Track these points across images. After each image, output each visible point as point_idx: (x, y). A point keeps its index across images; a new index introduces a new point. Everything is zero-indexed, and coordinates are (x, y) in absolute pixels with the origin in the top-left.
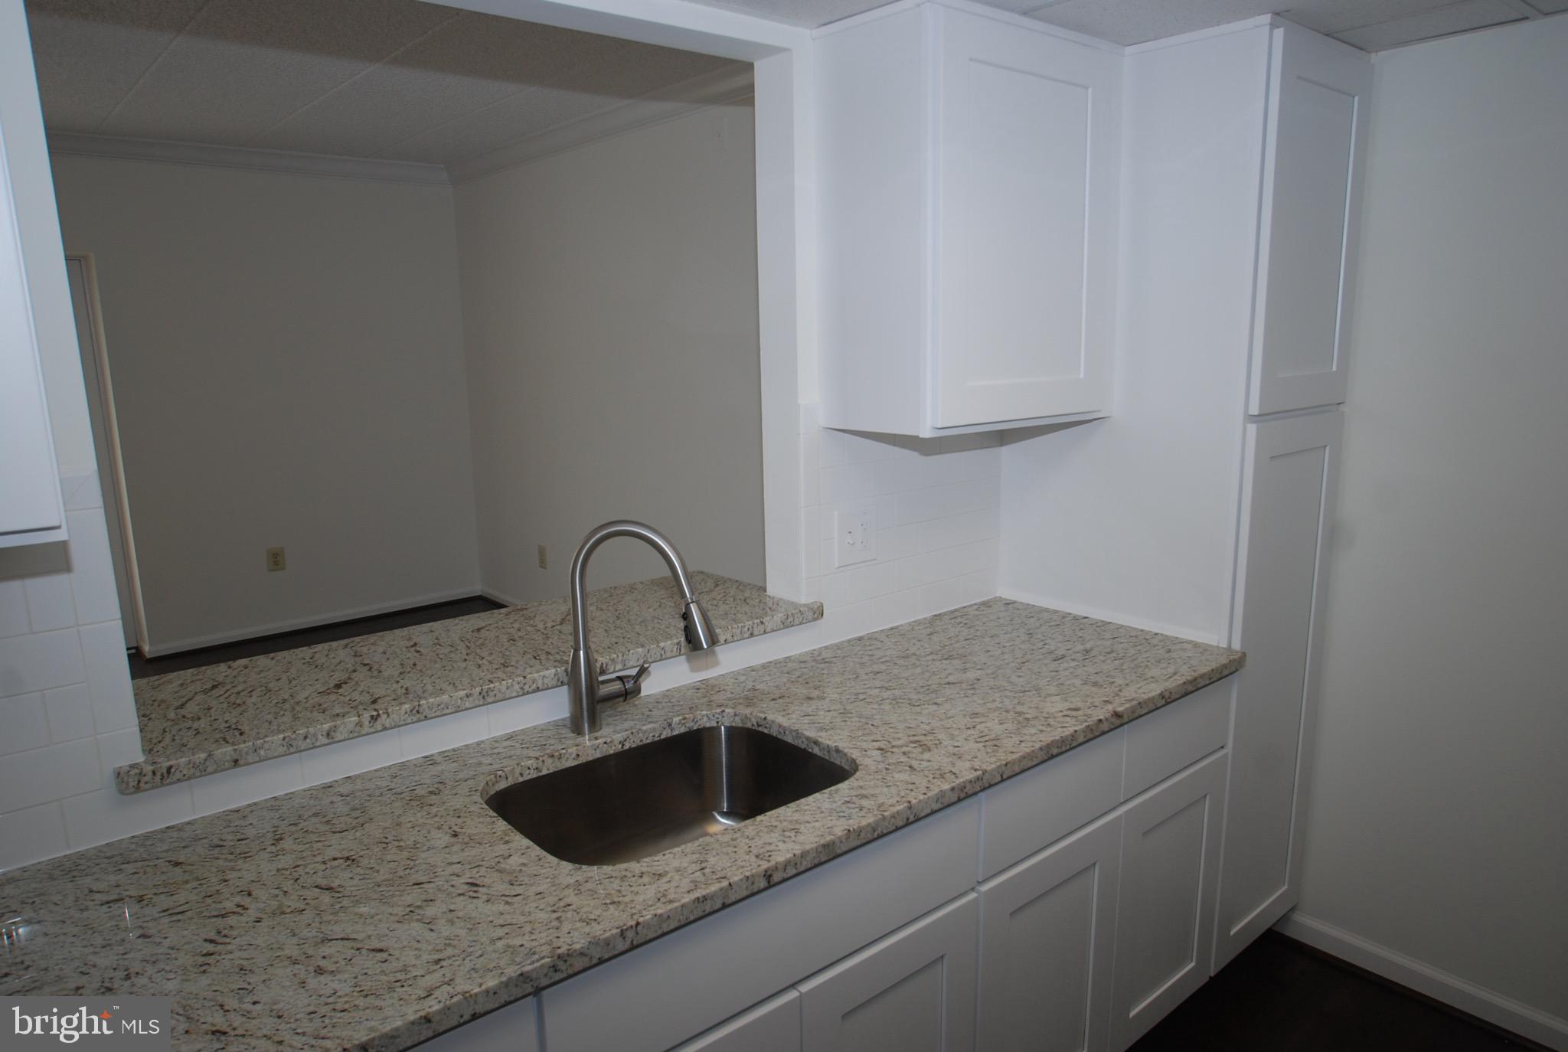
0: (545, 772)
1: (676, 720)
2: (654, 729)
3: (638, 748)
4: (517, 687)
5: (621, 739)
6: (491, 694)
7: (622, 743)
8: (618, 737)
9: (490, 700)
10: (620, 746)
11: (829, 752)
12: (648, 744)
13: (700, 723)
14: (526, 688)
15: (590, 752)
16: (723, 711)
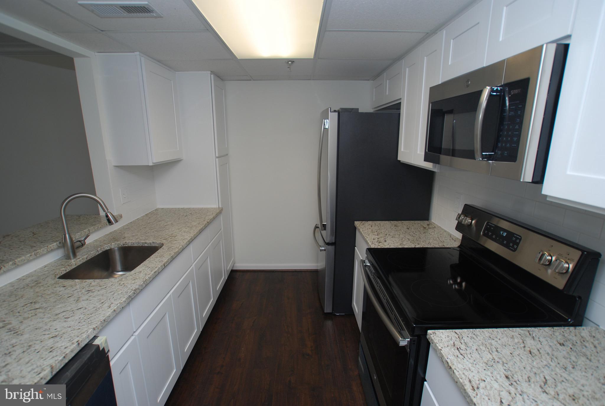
0: (68, 271)
1: (99, 249)
2: (94, 253)
3: (91, 259)
4: (46, 250)
5: (86, 257)
6: (38, 254)
7: (86, 258)
8: (85, 257)
9: (38, 256)
10: (86, 259)
11: (150, 244)
12: (93, 257)
13: (105, 249)
14: (49, 250)
15: (79, 262)
16: (111, 244)
